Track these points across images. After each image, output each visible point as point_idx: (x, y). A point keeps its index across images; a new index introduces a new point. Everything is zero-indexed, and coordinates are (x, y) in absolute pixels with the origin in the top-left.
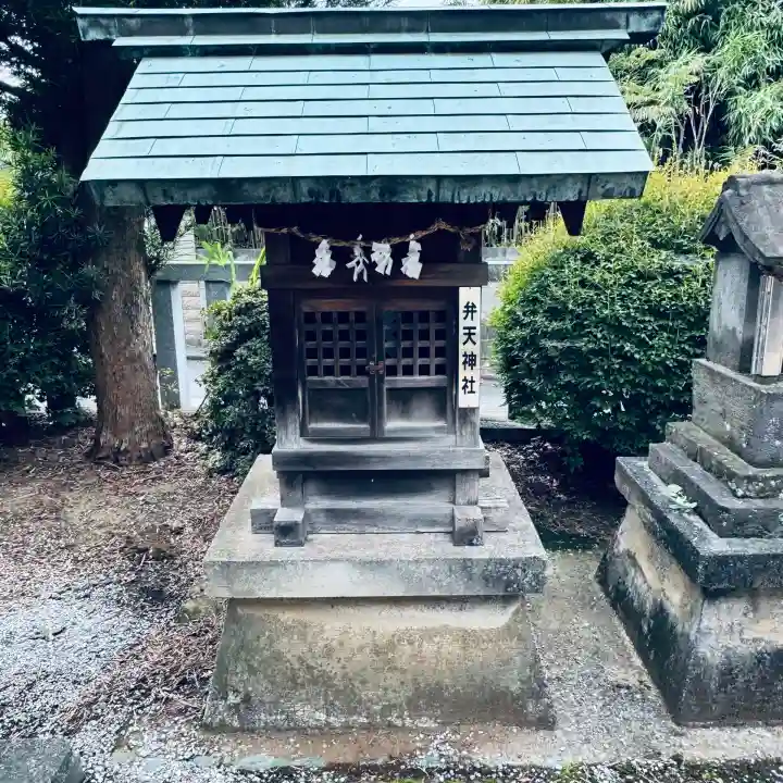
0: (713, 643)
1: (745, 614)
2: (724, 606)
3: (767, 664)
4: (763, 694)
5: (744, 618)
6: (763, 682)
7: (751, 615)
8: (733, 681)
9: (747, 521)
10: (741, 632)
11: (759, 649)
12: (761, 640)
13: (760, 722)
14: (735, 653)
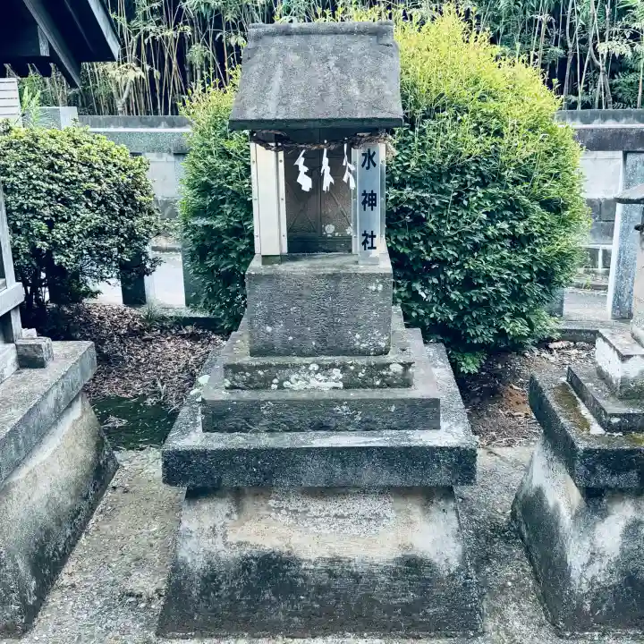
0: (194, 548)
1: (227, 515)
2: (205, 507)
3: (253, 569)
4: (249, 602)
5: (227, 520)
6: (248, 589)
7: (235, 516)
8: (218, 588)
9: (228, 414)
10: (225, 536)
11: (245, 553)
12: (246, 543)
13: (246, 634)
14: (218, 559)
